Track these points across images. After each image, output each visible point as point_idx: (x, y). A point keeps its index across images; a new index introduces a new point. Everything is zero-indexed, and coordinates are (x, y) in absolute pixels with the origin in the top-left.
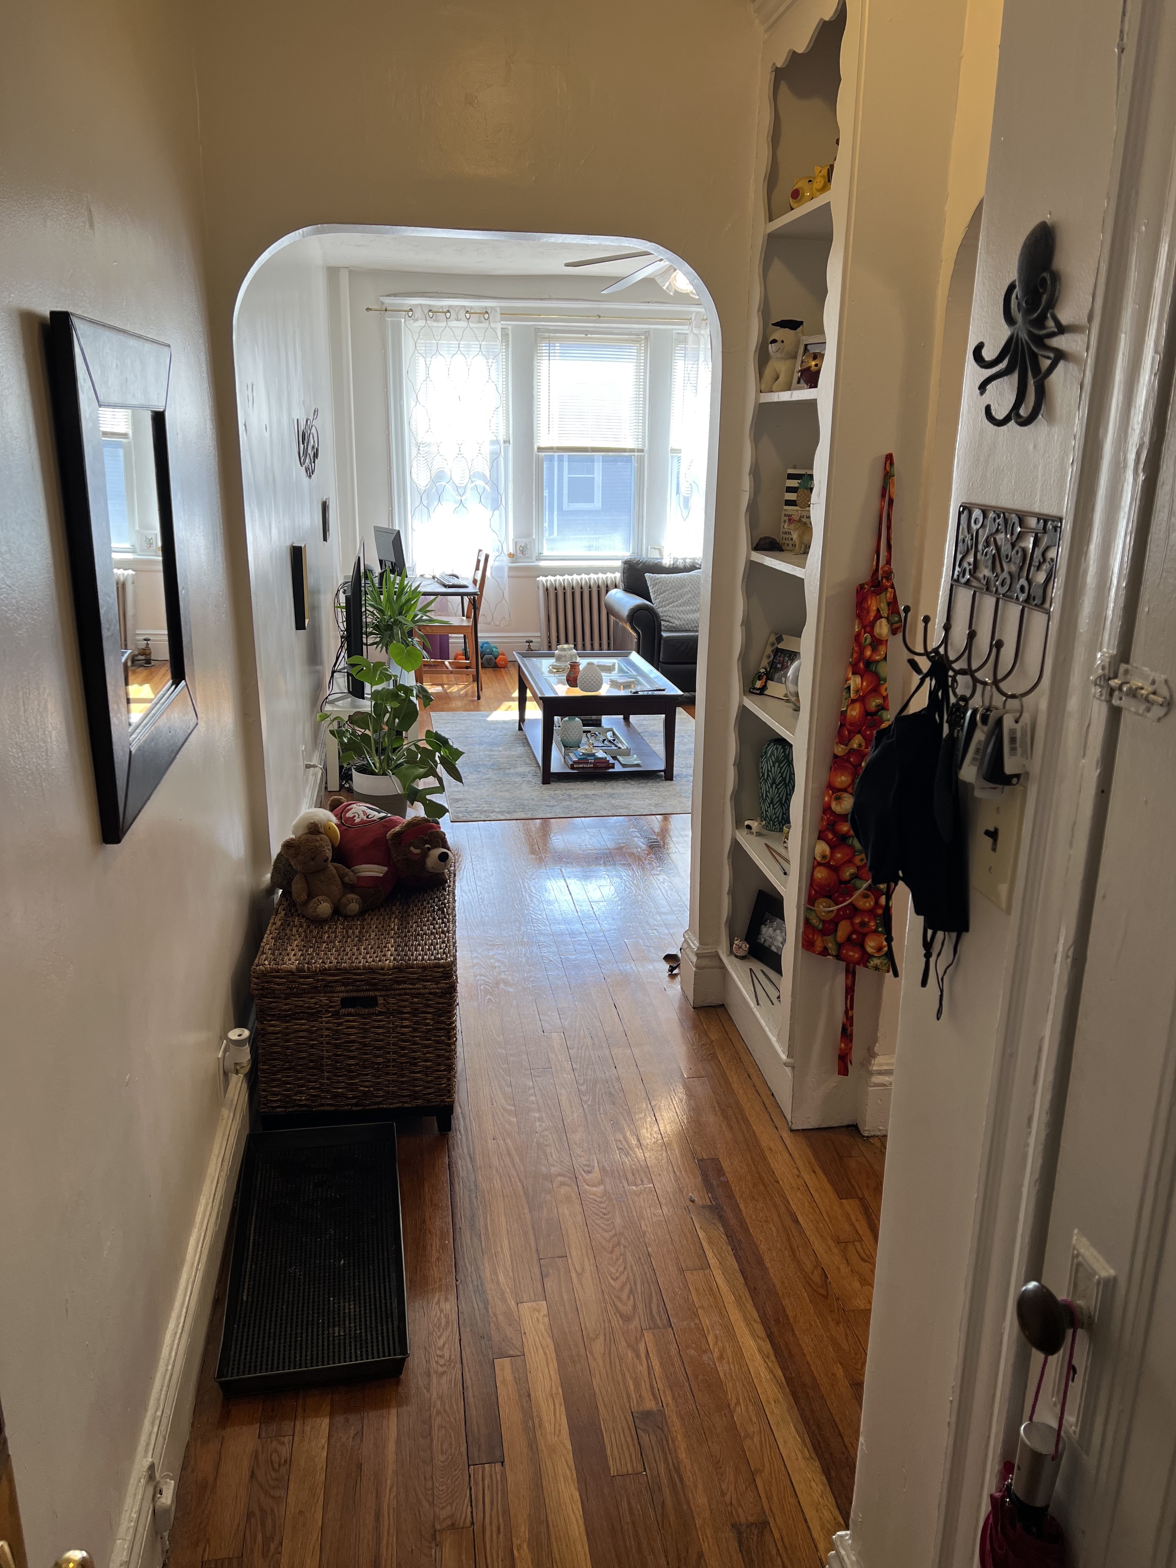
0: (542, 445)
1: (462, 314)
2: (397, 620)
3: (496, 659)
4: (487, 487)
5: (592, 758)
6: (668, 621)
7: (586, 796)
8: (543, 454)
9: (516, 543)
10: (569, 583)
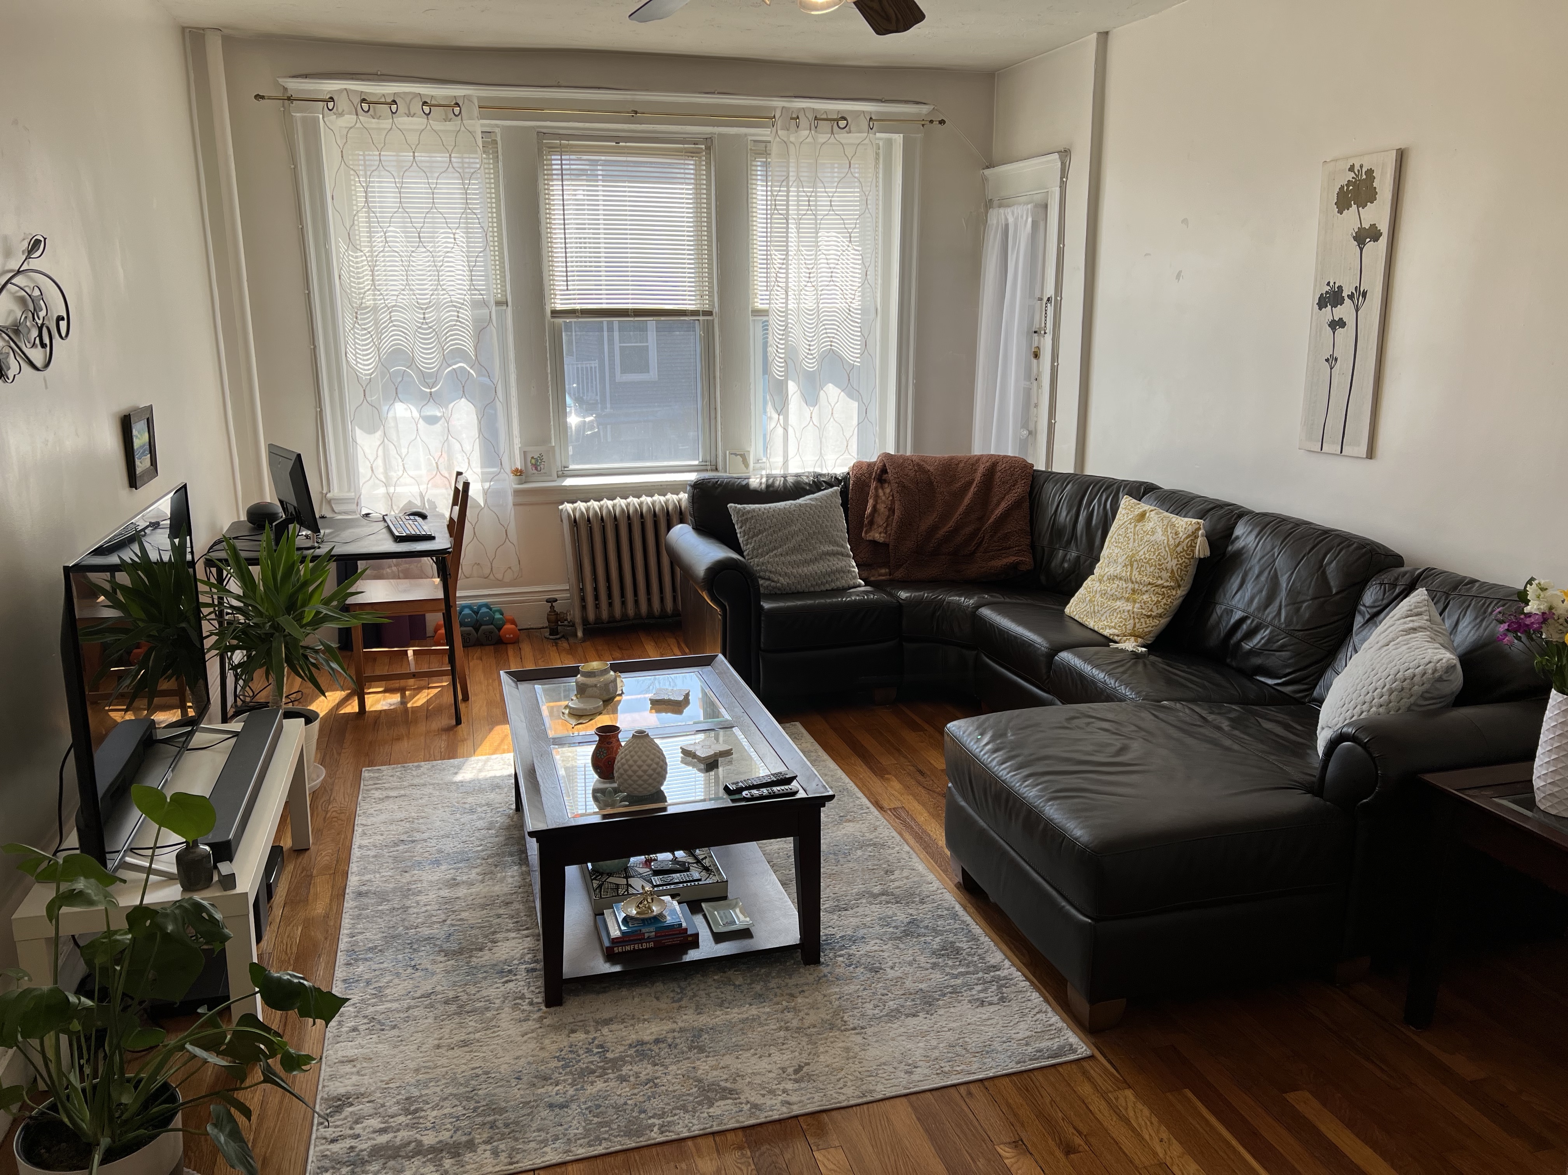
0: (559, 307)
1: (416, 106)
2: (277, 627)
3: (500, 629)
4: (471, 371)
5: (652, 929)
6: (769, 579)
7: (642, 1051)
8: (561, 320)
9: (525, 454)
10: (609, 511)
